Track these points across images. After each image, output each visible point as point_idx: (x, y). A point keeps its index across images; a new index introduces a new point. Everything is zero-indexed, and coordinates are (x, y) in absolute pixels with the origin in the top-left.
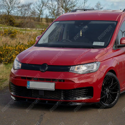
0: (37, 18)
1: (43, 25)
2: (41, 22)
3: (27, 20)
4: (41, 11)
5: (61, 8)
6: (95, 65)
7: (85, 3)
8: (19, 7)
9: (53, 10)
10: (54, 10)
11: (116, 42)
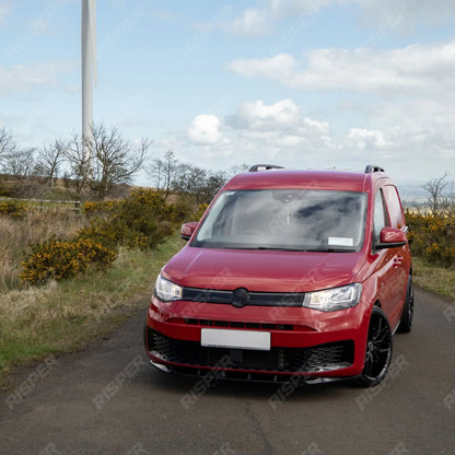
2: (55, 185)
4: (55, 164)
7: (143, 150)
9: (80, 162)
10: (82, 163)
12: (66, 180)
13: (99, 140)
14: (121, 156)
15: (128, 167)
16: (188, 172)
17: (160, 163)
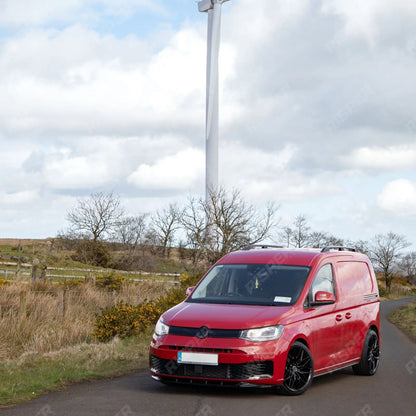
0: (159, 248)
1: (174, 265)
2: (168, 256)
3: (135, 253)
4: (169, 231)
5: (215, 226)
6: (277, 330)
7: (269, 216)
8: (119, 224)
9: (196, 230)
10: (199, 231)
11: (309, 298)
12: (181, 250)
13: (219, 204)
14: (244, 223)
15: (251, 236)
16: (322, 241)
17: (289, 232)
